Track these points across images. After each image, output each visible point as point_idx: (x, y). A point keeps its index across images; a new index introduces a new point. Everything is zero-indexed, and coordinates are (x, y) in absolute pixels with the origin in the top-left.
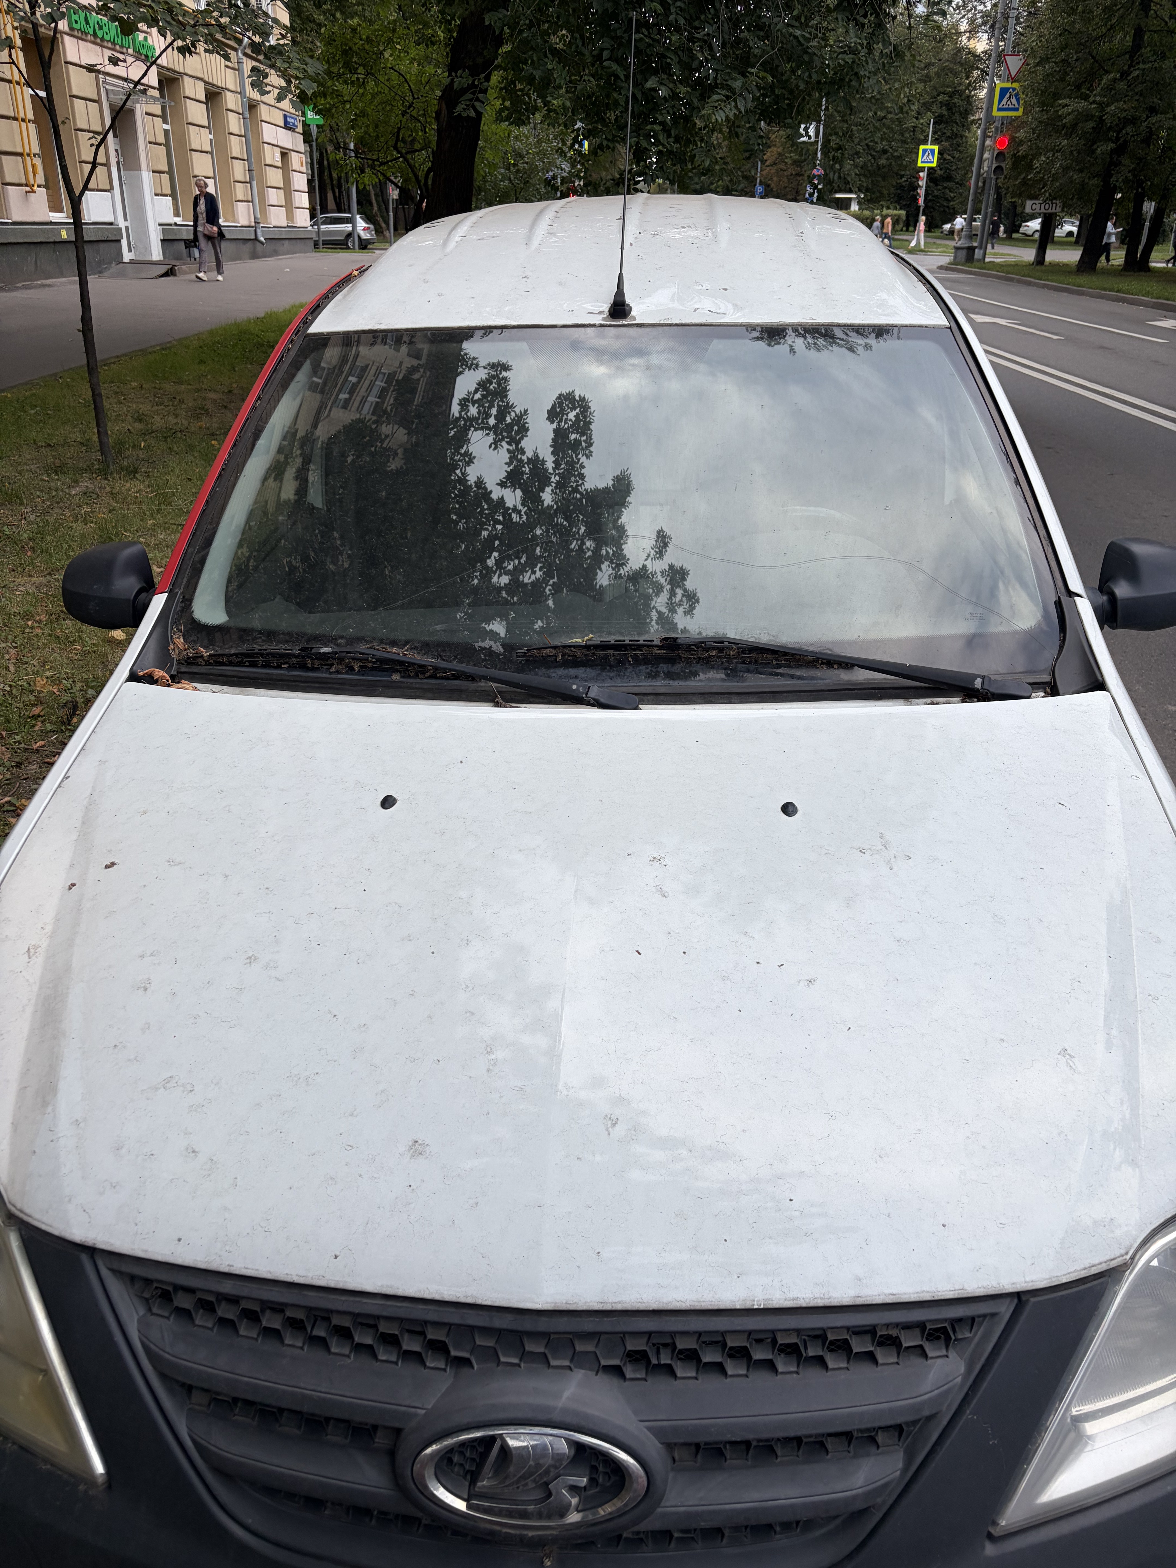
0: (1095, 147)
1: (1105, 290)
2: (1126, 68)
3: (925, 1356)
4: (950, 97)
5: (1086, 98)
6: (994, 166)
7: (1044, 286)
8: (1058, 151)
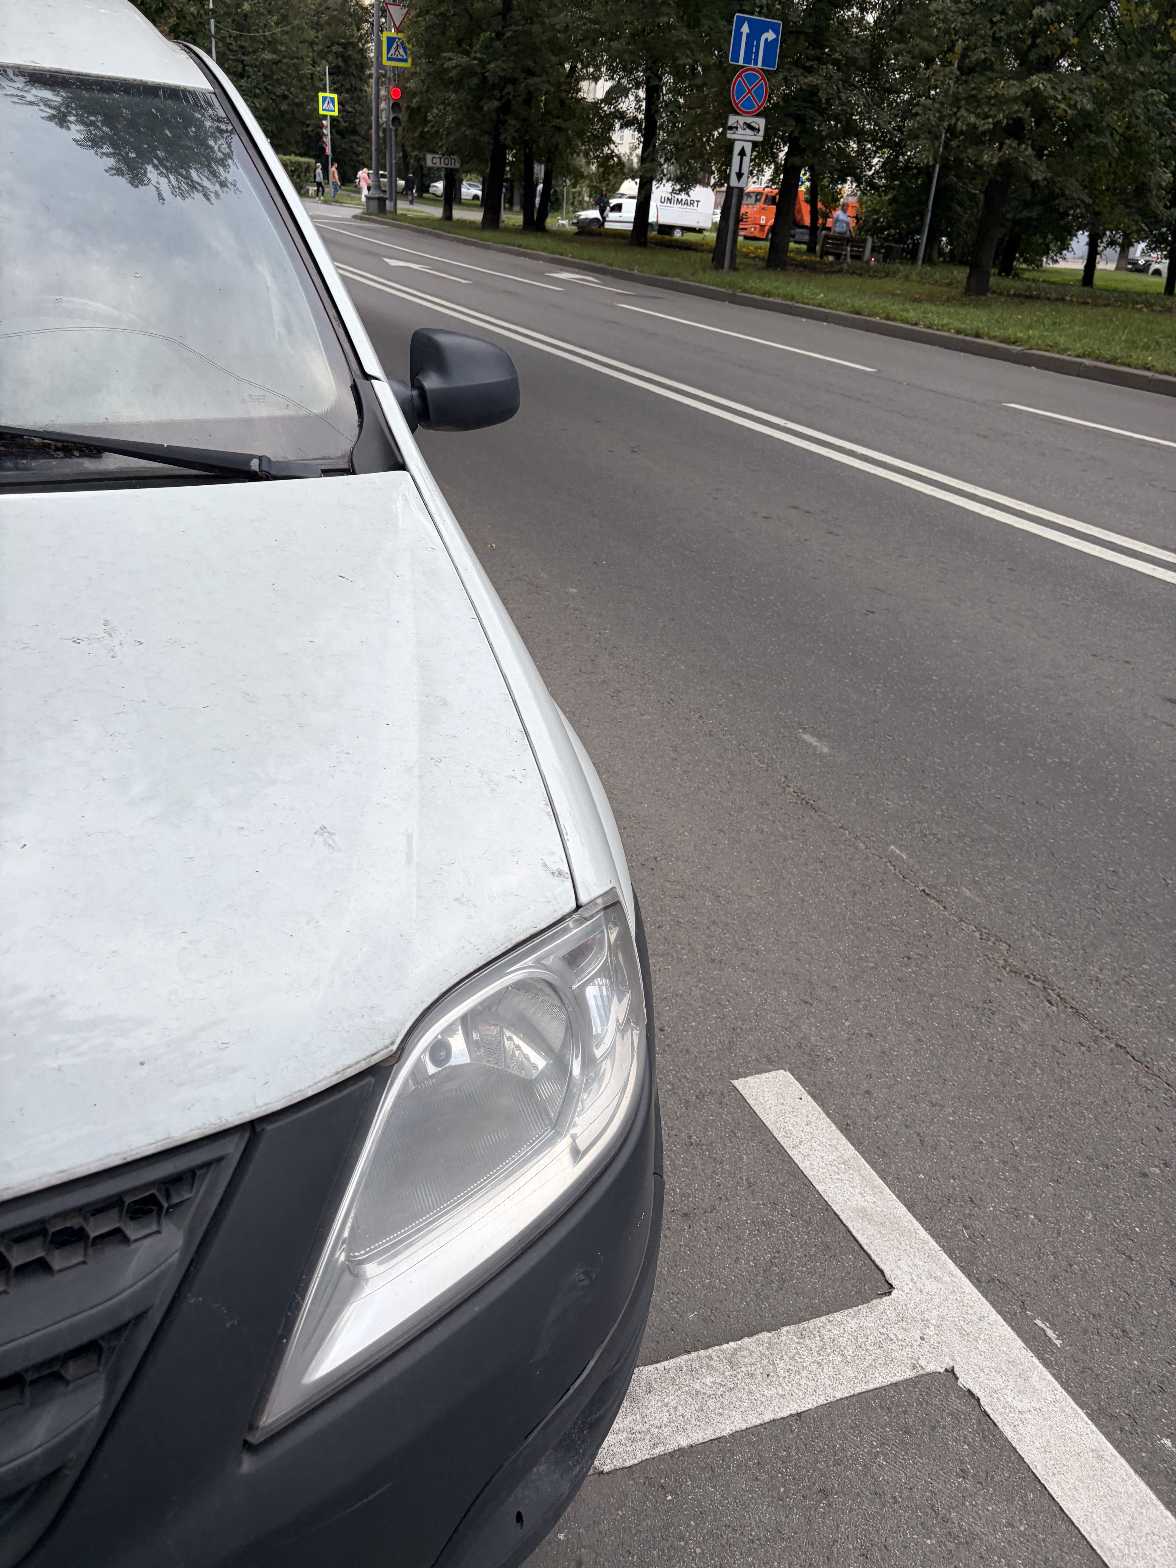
0: (482, 103)
1: (508, 244)
2: (500, 29)
3: (126, 1240)
4: (344, 48)
5: (468, 54)
6: (392, 116)
7: (454, 239)
8: (449, 105)
